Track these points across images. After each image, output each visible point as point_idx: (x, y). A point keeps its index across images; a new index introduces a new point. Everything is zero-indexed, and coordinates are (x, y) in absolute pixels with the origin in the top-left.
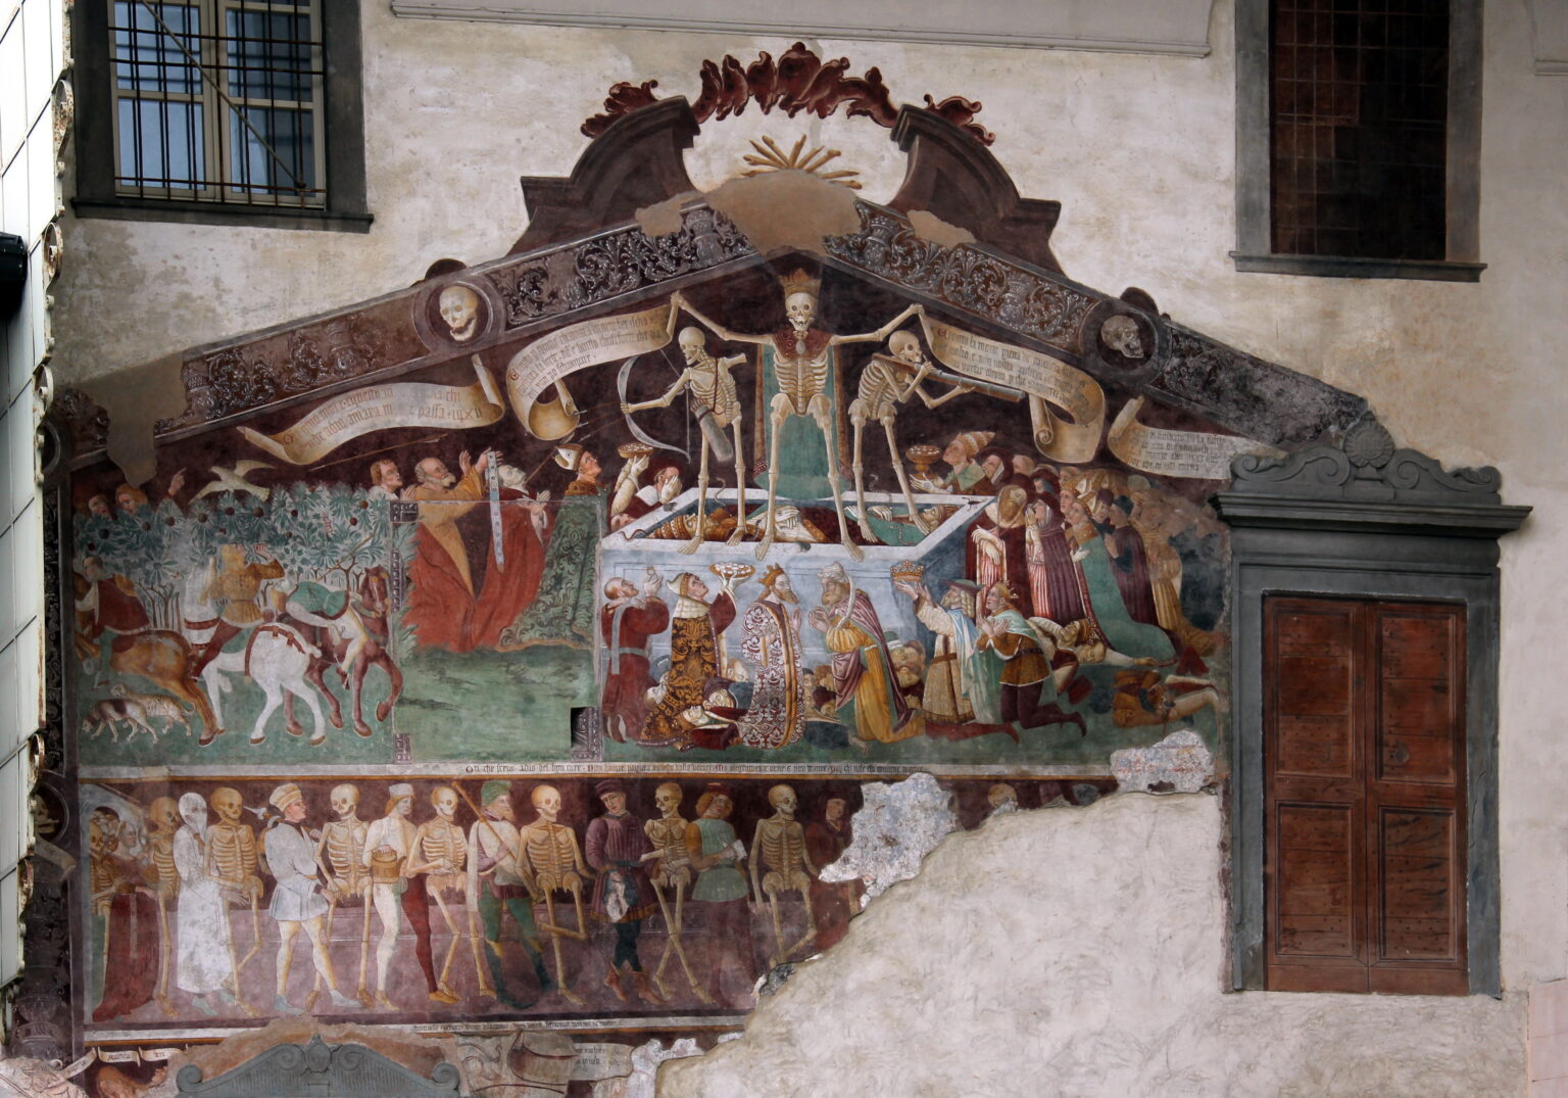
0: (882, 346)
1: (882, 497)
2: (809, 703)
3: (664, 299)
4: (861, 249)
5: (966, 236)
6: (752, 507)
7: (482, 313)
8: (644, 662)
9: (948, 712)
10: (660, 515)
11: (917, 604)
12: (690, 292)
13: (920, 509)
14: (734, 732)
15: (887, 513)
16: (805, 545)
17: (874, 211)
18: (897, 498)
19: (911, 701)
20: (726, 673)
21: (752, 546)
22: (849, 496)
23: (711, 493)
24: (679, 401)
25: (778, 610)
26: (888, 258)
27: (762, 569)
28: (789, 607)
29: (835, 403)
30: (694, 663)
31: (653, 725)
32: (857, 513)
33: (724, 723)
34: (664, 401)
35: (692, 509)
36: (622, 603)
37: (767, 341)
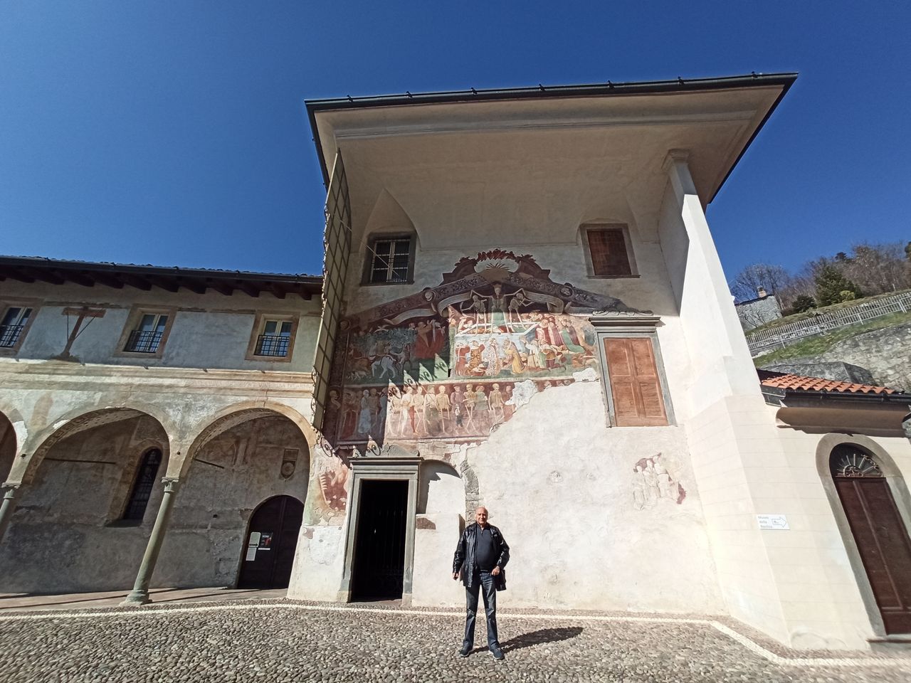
0: (515, 296)
1: (516, 323)
2: (501, 366)
3: (470, 291)
4: (510, 280)
5: (532, 276)
6: (488, 327)
7: (433, 296)
8: (465, 359)
9: (533, 366)
10: (468, 329)
11: (525, 344)
12: (475, 290)
13: (525, 325)
14: (484, 372)
15: (517, 326)
16: (500, 334)
17: (512, 273)
18: (519, 323)
19: (525, 364)
20: (483, 360)
21: (488, 334)
22: (509, 323)
23: (479, 325)
24: (472, 308)
25: (494, 347)
26: (515, 281)
27: (491, 339)
28: (497, 346)
29: (505, 307)
30: (476, 359)
31: (466, 372)
32: (511, 327)
33: (482, 371)
34: (469, 309)
35: (475, 328)
36: (460, 347)
37: (491, 297)
